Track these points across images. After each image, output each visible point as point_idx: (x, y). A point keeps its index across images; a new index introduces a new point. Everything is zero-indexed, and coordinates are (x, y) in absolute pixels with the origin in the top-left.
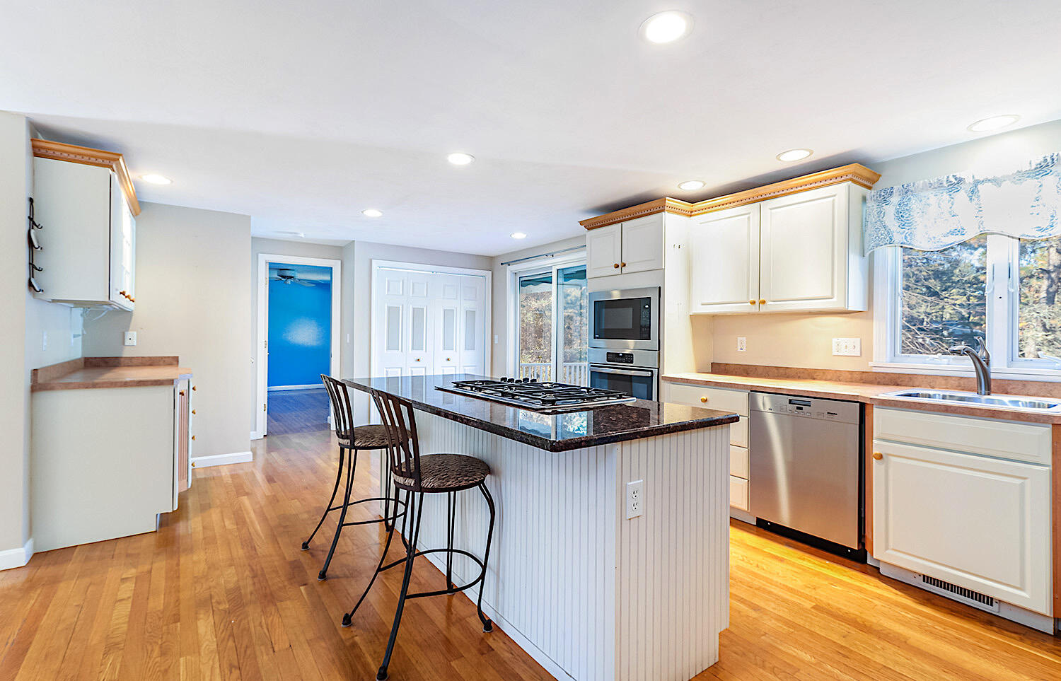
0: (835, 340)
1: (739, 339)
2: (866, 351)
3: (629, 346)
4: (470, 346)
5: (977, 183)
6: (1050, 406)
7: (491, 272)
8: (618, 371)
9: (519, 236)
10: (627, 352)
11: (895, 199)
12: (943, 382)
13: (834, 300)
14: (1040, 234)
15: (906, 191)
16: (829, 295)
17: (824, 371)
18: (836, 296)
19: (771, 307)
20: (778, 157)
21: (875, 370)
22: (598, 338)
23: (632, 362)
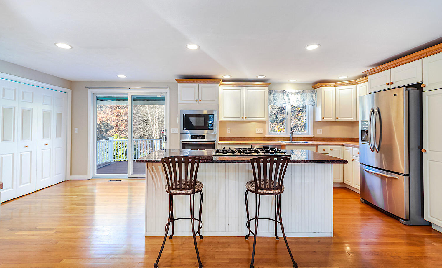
0: (256, 129)
1: (228, 129)
2: (264, 131)
3: (205, 133)
4: (59, 135)
5: (288, 93)
6: (299, 142)
7: (71, 90)
8: (195, 143)
9: (122, 76)
10: (204, 135)
11: (273, 93)
12: (281, 139)
13: (265, 118)
14: (298, 106)
15: (275, 91)
16: (264, 117)
17: (254, 138)
18: (265, 117)
19: (248, 119)
20: (257, 77)
21: (266, 137)
22: (185, 129)
23: (205, 139)
